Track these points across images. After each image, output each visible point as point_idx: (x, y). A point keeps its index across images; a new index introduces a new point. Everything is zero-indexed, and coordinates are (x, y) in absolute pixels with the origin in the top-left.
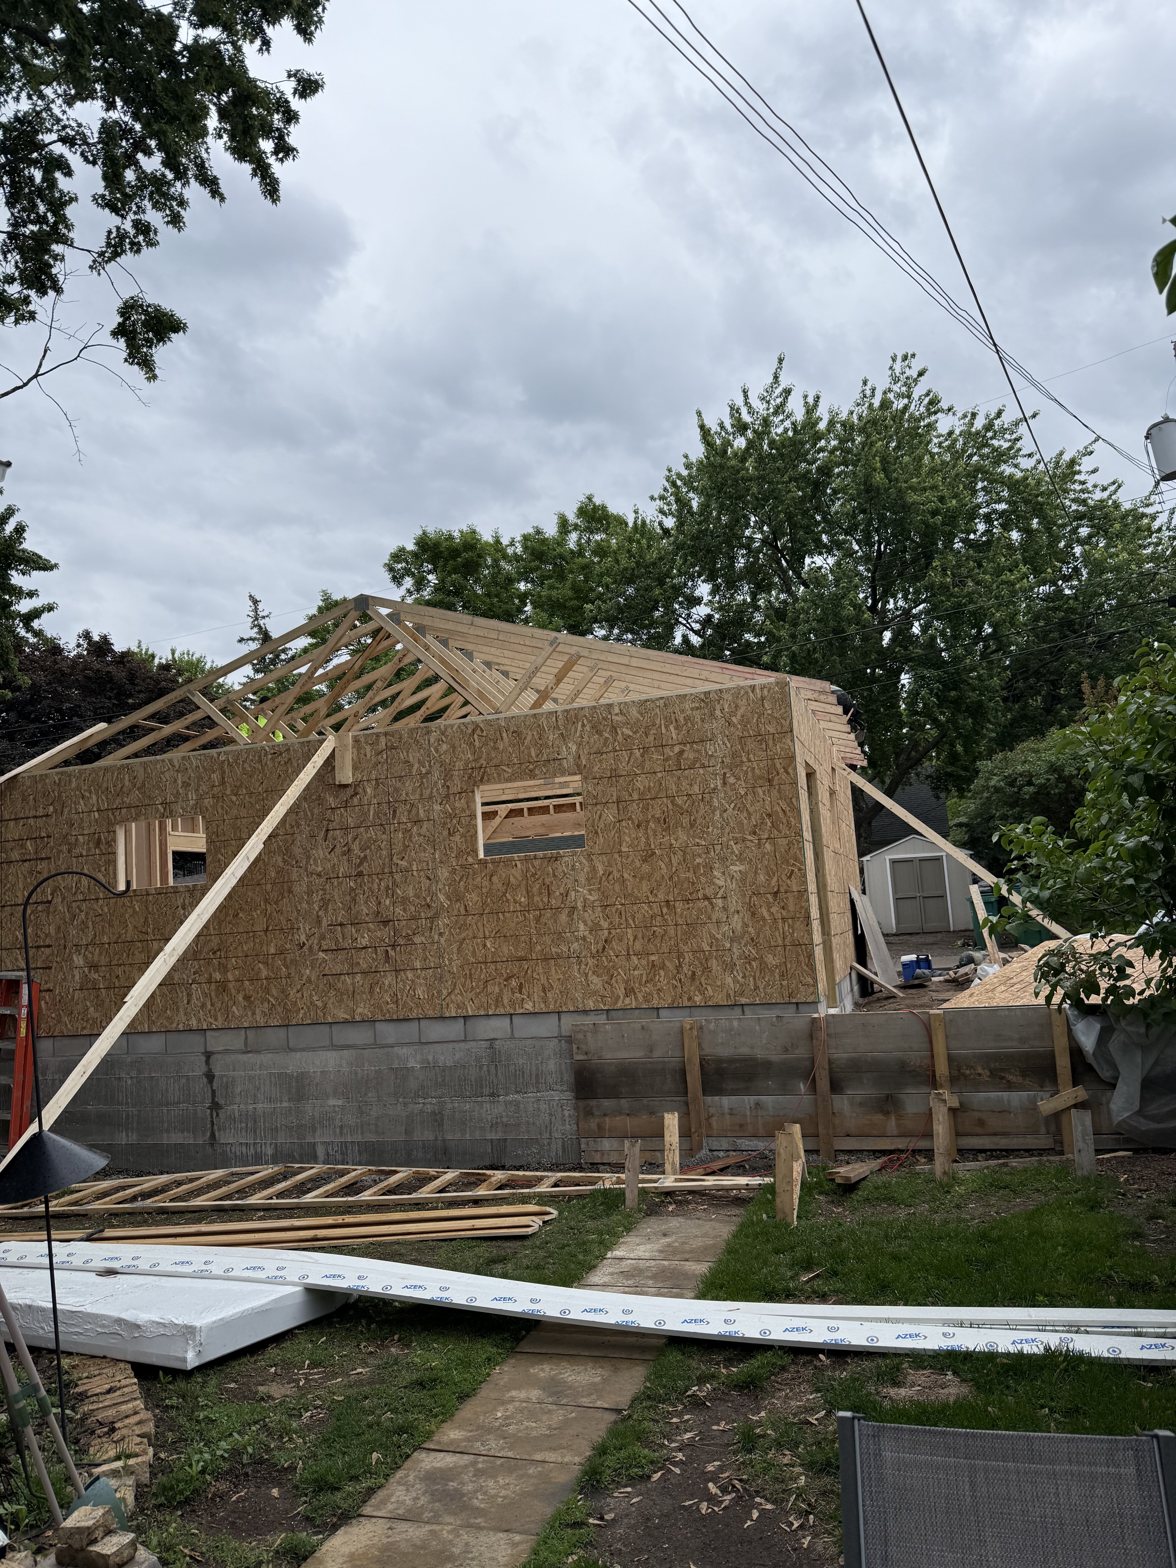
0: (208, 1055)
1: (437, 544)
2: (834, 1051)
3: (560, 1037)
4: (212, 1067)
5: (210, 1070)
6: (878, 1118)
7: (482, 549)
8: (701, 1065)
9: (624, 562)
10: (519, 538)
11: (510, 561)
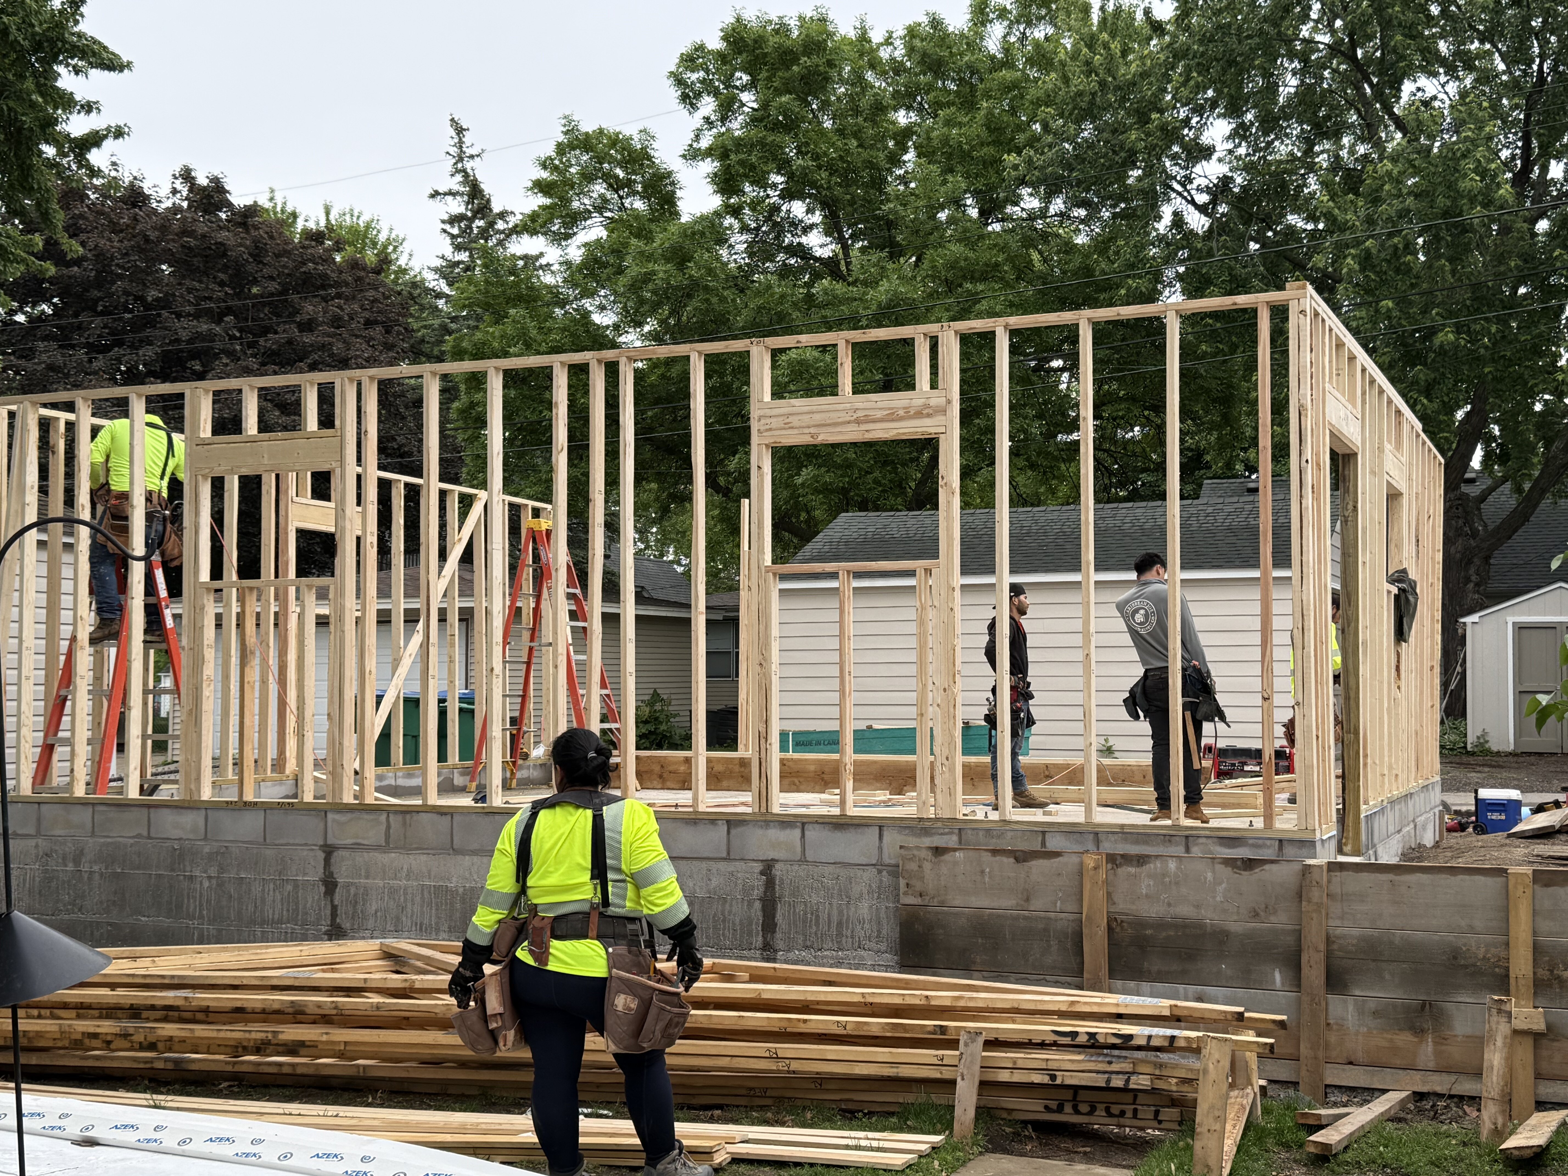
0: (329, 851)
1: (760, 40)
2: (1338, 923)
3: (879, 866)
4: (332, 869)
5: (331, 874)
6: (1404, 1039)
7: (836, 50)
8: (1110, 929)
9: (1079, 82)
10: (901, 32)
11: (884, 73)
